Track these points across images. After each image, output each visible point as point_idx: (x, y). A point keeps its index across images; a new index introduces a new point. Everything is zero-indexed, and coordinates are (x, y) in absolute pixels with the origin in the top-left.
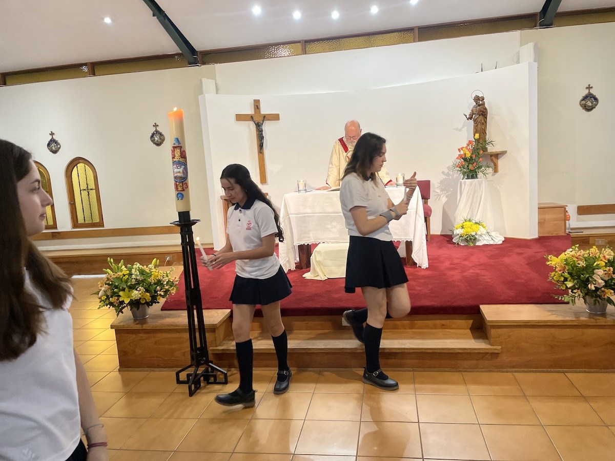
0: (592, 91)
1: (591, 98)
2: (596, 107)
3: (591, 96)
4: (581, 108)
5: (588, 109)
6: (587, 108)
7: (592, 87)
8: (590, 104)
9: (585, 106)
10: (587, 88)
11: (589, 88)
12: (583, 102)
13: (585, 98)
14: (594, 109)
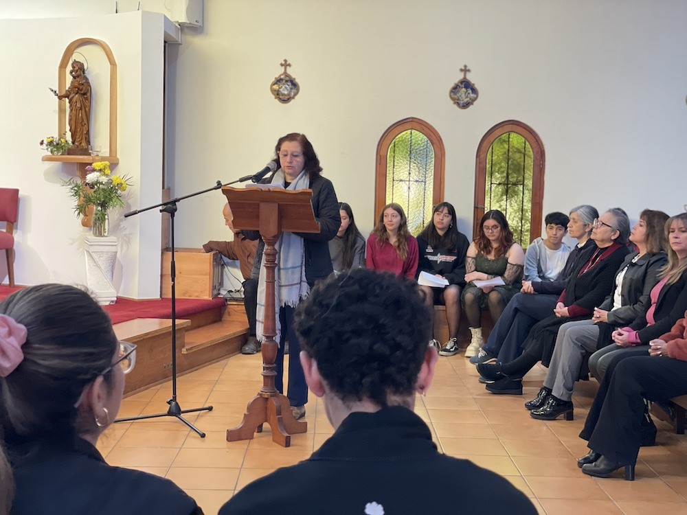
0: (289, 71)
1: (287, 81)
2: (296, 97)
3: (287, 78)
4: (273, 97)
5: (285, 100)
6: (281, 97)
7: (289, 65)
8: (286, 92)
9: (278, 94)
10: (282, 65)
11: (286, 64)
12: (276, 87)
13: (278, 81)
14: (293, 101)
